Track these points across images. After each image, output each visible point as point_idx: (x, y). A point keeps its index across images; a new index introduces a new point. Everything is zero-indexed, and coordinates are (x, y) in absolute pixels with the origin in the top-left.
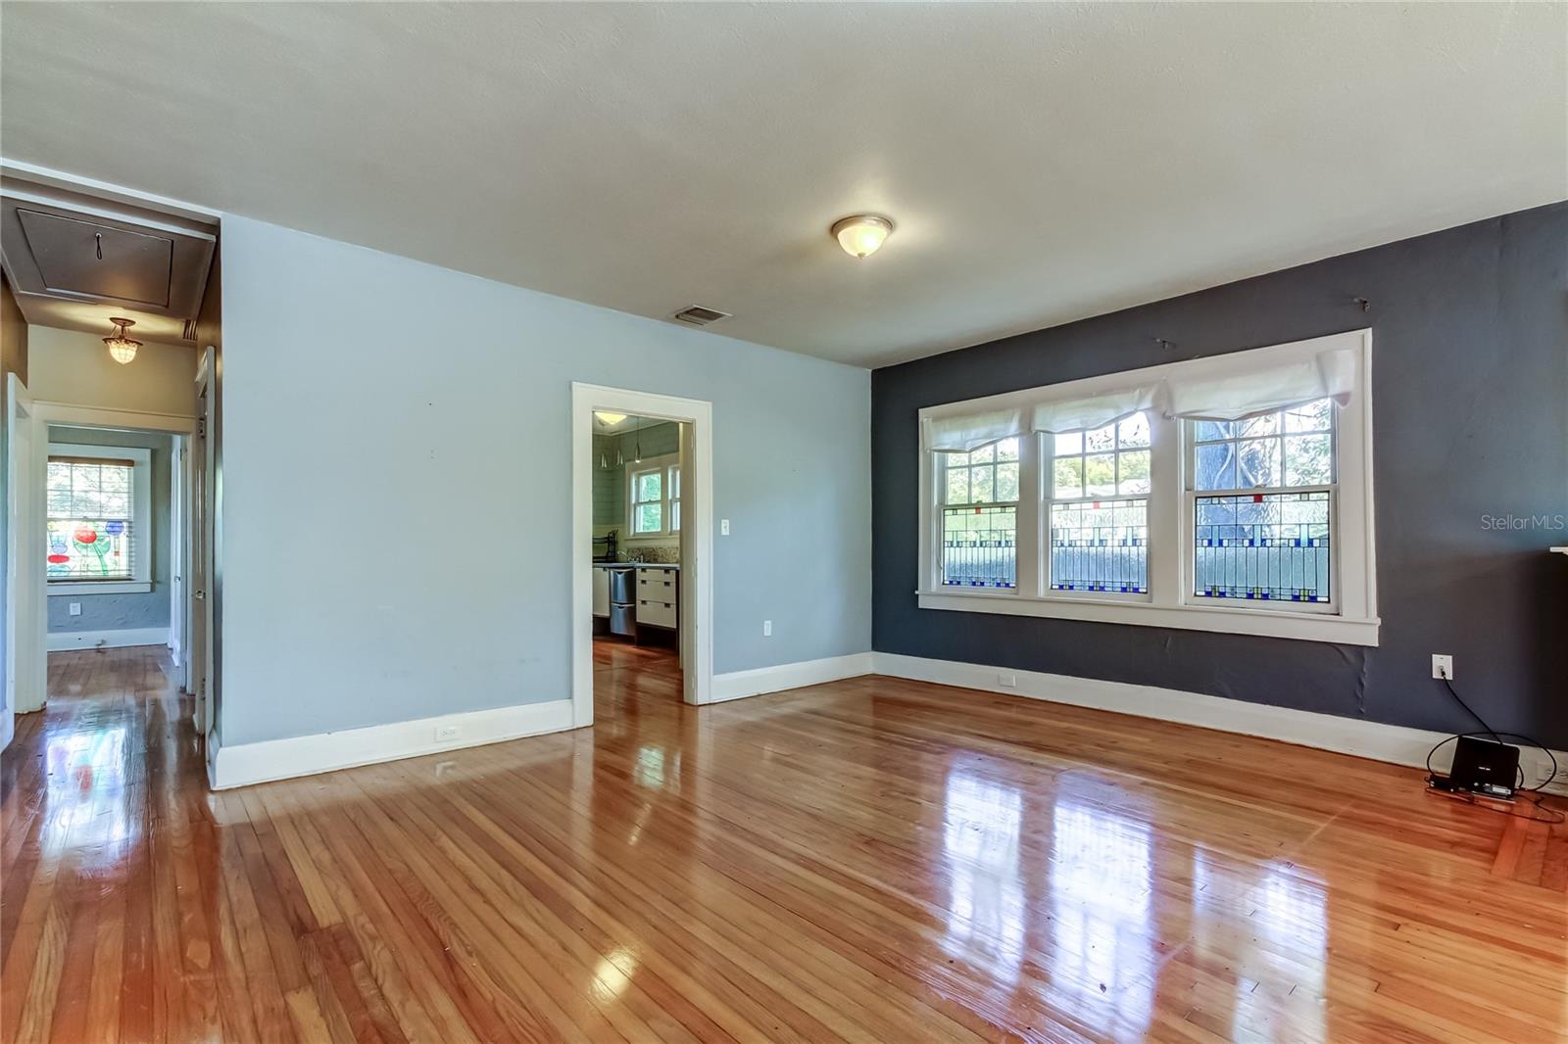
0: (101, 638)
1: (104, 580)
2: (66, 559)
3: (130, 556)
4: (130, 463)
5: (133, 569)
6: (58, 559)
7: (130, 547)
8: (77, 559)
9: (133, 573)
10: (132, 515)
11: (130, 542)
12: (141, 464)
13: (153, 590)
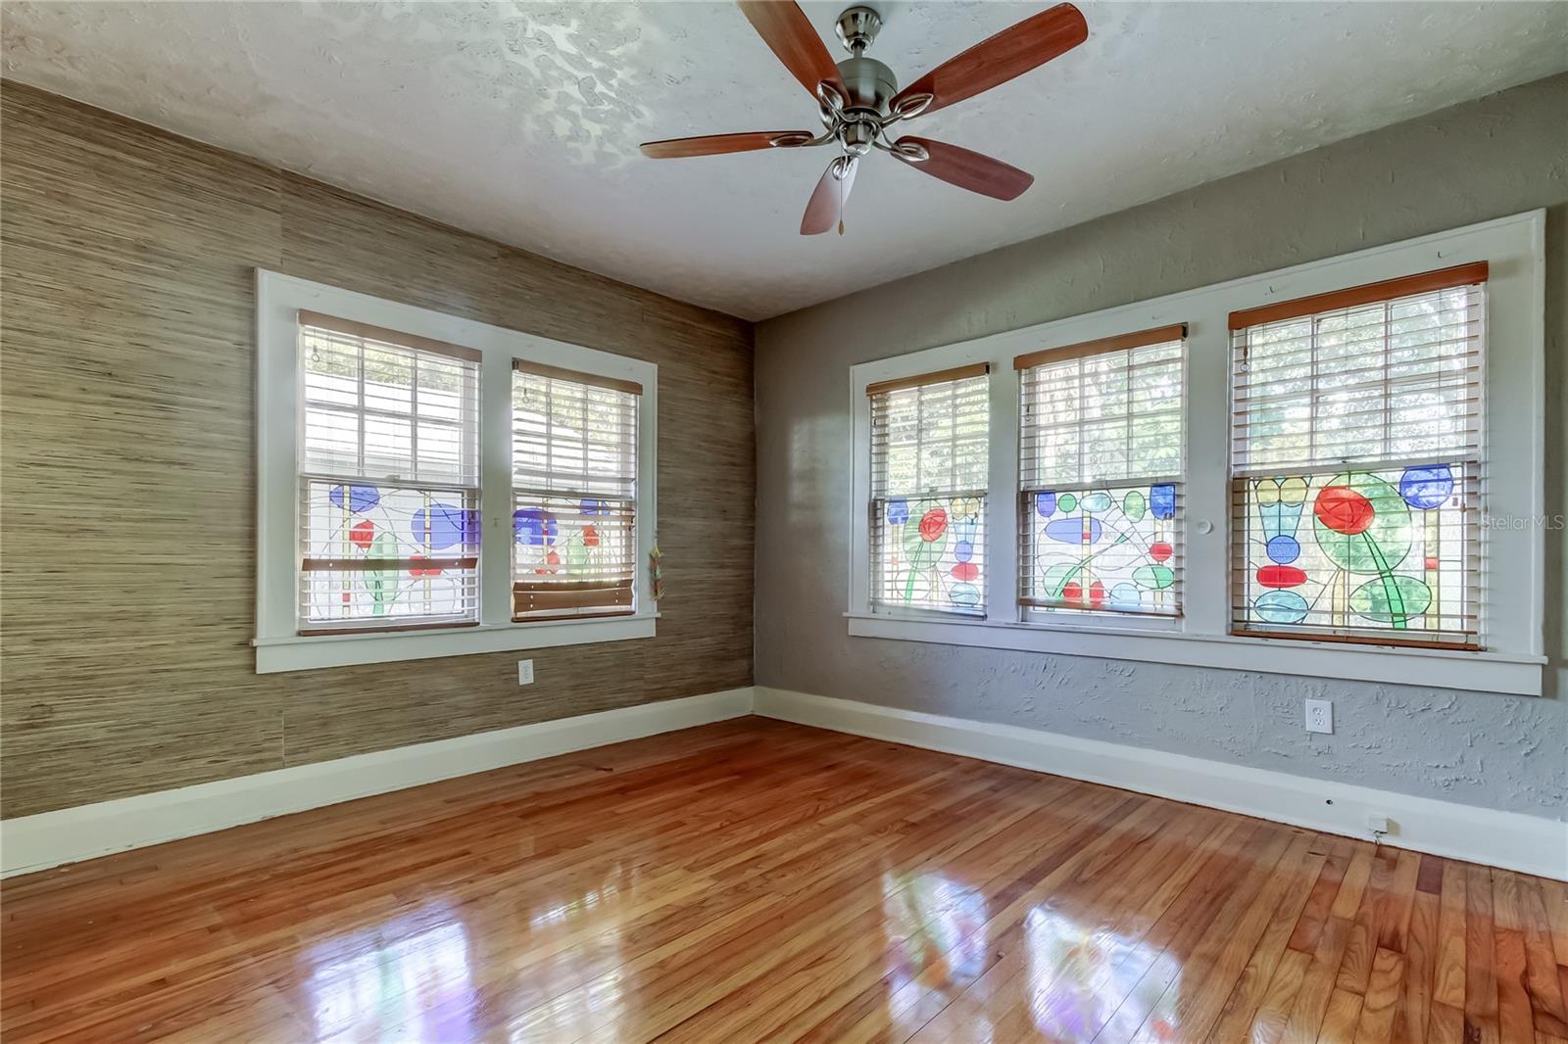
0: (1385, 815)
1: (1395, 643)
2: (1299, 577)
3: (1473, 573)
4: (1475, 273)
5: (1482, 614)
6: (1280, 576)
7: (1474, 543)
8: (1324, 577)
9: (1482, 630)
10: (1480, 439)
11: (1473, 527)
12: (1511, 267)
13: (1550, 689)
